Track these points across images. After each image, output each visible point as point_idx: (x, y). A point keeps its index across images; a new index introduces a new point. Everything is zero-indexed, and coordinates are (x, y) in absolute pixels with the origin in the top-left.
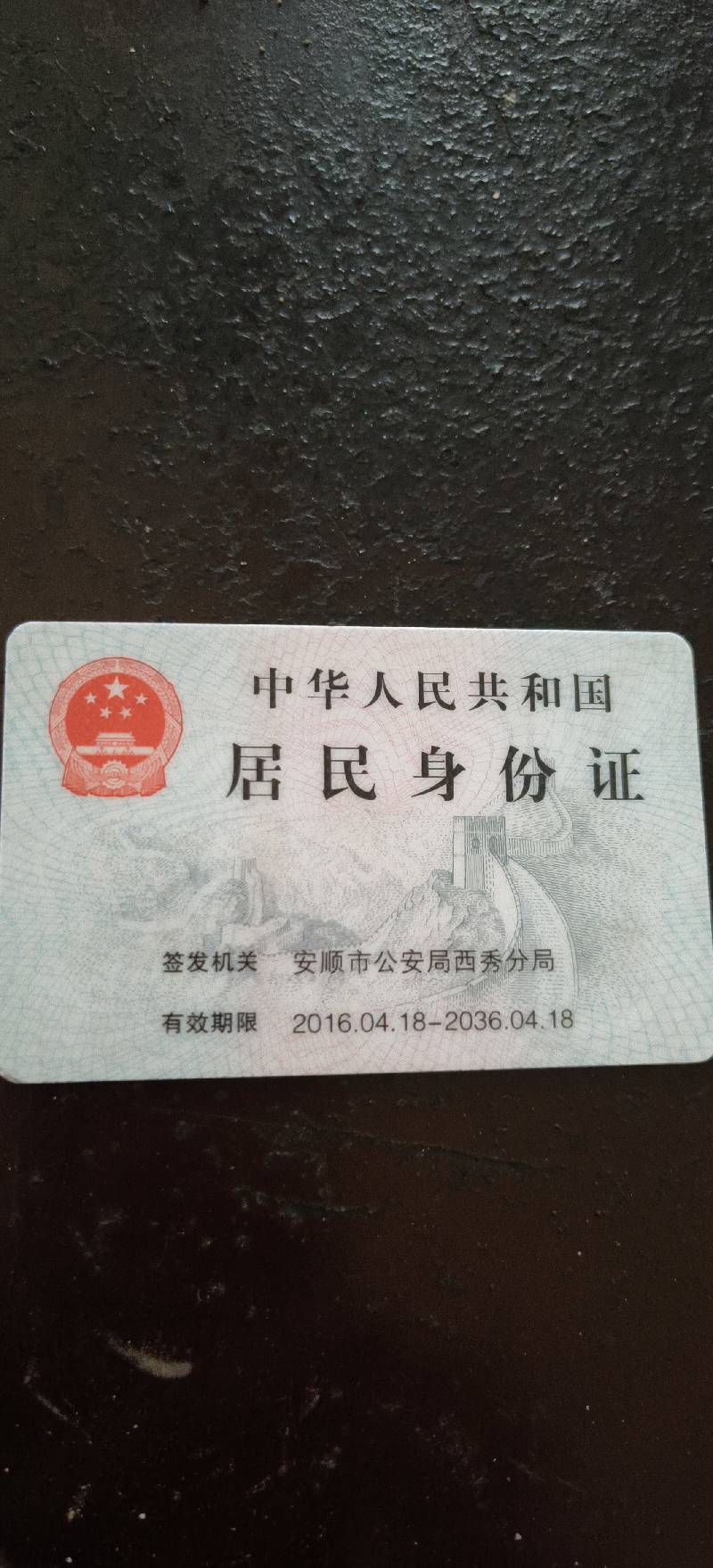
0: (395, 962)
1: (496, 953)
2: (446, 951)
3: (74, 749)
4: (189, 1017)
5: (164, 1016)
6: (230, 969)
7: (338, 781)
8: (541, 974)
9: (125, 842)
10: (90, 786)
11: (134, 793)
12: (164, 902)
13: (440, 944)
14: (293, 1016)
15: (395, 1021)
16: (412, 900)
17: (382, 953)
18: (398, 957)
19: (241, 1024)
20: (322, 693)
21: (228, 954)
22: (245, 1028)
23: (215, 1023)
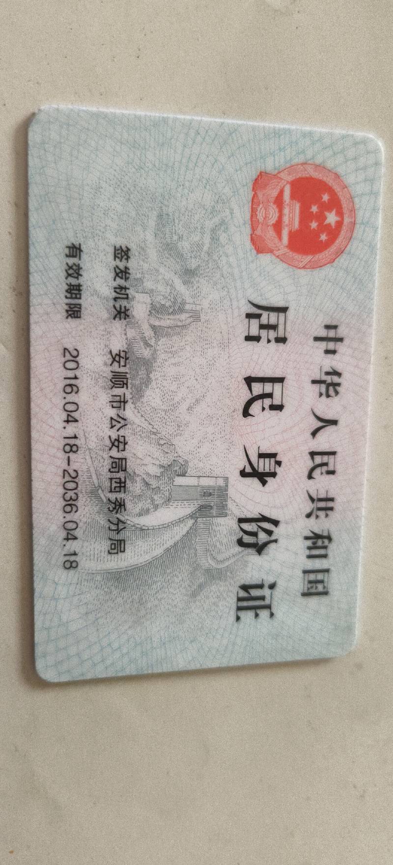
0: (118, 430)
1: (123, 510)
2: (125, 470)
3: (288, 182)
4: (79, 264)
5: (80, 244)
6: (115, 299)
7: (257, 388)
8: (106, 545)
9: (216, 220)
10: (260, 195)
11: (253, 229)
12: (169, 249)
13: (131, 465)
14: (77, 348)
15: (71, 429)
16: (166, 444)
17: (125, 420)
18: (121, 432)
19: (72, 306)
20: (324, 378)
21: (127, 298)
22: (68, 309)
23: (73, 286)
